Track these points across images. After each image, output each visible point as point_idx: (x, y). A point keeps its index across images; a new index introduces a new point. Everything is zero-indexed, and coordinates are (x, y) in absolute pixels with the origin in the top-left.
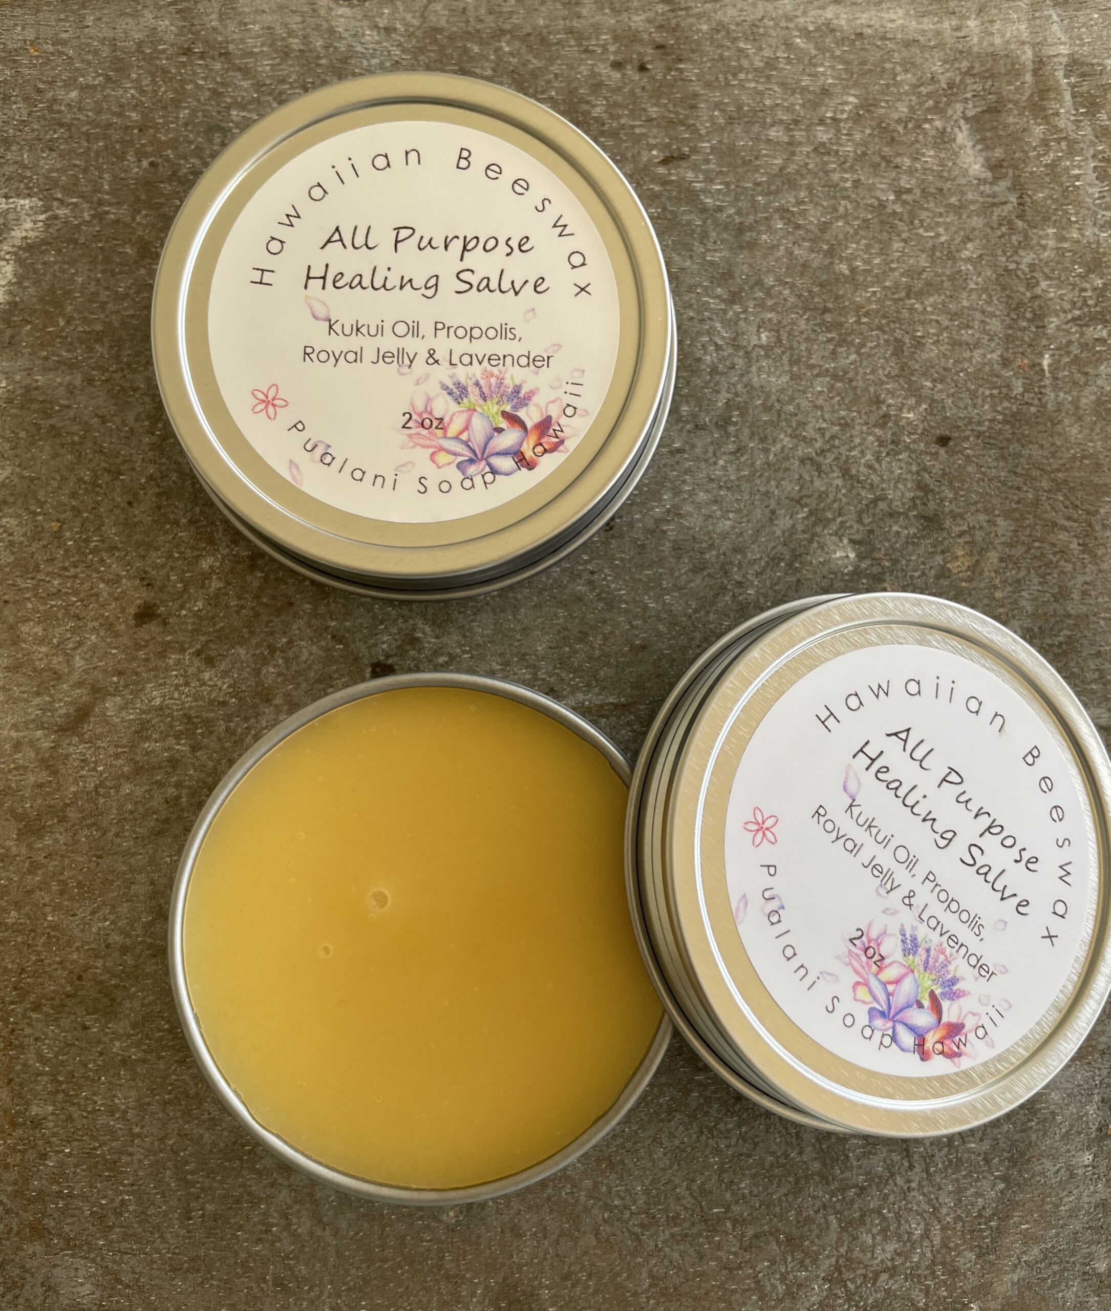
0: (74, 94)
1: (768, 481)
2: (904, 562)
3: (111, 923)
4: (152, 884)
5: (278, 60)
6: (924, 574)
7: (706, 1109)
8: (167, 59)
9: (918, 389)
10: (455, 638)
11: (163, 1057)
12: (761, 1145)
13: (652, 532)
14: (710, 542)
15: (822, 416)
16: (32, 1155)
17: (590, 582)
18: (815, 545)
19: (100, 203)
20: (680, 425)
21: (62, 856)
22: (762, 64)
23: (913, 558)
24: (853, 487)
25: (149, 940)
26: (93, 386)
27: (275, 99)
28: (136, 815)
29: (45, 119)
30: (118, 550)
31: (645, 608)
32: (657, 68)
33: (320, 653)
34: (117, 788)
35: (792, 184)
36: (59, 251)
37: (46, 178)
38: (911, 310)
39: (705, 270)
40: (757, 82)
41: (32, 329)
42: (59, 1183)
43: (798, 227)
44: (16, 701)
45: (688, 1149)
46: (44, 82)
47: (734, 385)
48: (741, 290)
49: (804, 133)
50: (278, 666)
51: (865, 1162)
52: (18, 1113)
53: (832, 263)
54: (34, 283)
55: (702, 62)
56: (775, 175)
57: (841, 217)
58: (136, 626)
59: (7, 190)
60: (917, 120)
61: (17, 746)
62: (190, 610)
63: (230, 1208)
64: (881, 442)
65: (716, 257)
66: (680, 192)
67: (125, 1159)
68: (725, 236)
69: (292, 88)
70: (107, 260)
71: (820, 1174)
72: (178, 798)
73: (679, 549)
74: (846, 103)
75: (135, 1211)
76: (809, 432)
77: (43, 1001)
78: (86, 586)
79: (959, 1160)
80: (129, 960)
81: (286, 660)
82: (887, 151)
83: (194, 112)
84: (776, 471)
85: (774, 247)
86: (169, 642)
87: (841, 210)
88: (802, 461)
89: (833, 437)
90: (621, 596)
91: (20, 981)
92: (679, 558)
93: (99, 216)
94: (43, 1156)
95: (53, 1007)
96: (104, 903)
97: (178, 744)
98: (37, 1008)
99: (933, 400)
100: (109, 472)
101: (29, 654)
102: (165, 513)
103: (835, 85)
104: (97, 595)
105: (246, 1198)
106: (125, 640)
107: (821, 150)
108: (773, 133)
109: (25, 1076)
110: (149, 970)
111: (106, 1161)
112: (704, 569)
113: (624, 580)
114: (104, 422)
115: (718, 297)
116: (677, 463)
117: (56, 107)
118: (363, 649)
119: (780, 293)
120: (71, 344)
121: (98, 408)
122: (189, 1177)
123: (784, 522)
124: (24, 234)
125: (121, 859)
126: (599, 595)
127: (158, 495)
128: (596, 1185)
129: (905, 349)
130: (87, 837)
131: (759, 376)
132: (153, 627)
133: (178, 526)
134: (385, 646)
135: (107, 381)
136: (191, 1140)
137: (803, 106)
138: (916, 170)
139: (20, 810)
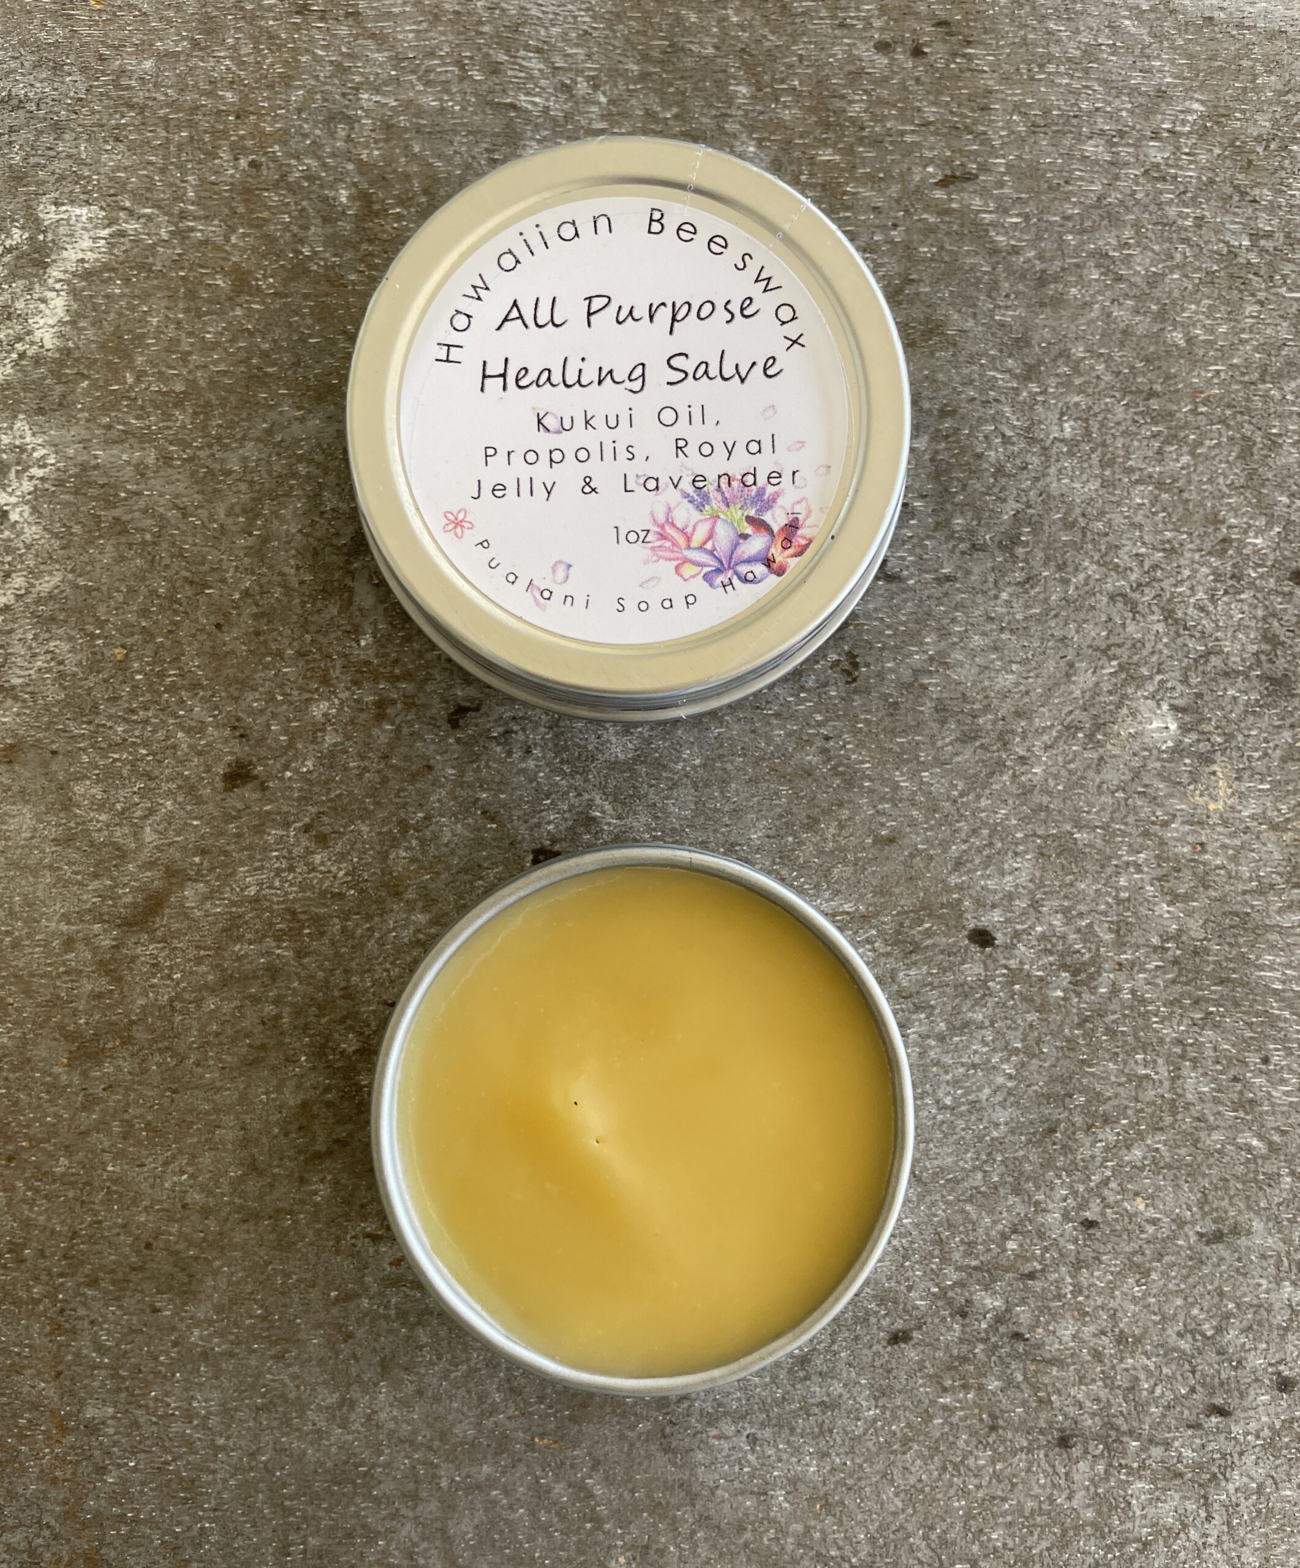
0: (148, 64)
1: (1066, 624)
2: (1240, 738)
3: (190, 1177)
4: (243, 1128)
5: (425, 25)
6: (1266, 754)
7: (951, 1439)
8: (275, 19)
9: (1270, 506)
10: (643, 819)
11: (255, 1351)
12: (1020, 1486)
13: (909, 687)
14: (985, 702)
15: (1141, 537)
16: (85, 1468)
17: (824, 751)
18: (1125, 711)
19: (183, 216)
20: (952, 543)
21: (127, 1089)
22: (1078, 53)
23: (1253, 733)
24: (1178, 635)
25: (237, 1201)
26: (171, 466)
27: (419, 79)
28: (222, 1037)
29: (109, 97)
30: (203, 688)
31: (896, 787)
32: (937, 52)
33: (466, 833)
34: (199, 1002)
35: (1113, 220)
36: (127, 281)
37: (111, 179)
38: (1266, 397)
39: (993, 334)
40: (1072, 77)
41: (89, 386)
42: (121, 1505)
43: (1119, 279)
44: (67, 884)
45: (927, 1489)
46: (108, 47)
47: (1026, 492)
48: (1040, 362)
49: (1131, 150)
50: (411, 849)
51: (1151, 1511)
52: (69, 1415)
53: (1162, 330)
54: (93, 324)
55: (998, 47)
56: (1092, 207)
57: (1177, 266)
58: (226, 790)
59: (57, 195)
60: (1282, 139)
61: (69, 943)
62: (296, 771)
63: (340, 1543)
64: (1218, 577)
65: (1008, 317)
66: (962, 225)
67: (204, 1478)
68: (1021, 287)
69: (445, 64)
70: (191, 295)
71: (1093, 1524)
72: (278, 1017)
73: (944, 710)
74: (1189, 111)
75: (218, 1542)
76: (1123, 559)
77: (101, 1274)
78: (161, 735)
79: (1270, 1511)
80: (213, 1226)
81: (422, 842)
82: (1241, 179)
83: (311, 92)
84: (1077, 610)
85: (1087, 305)
86: (268, 813)
87: (1178, 257)
88: (1112, 598)
89: (1155, 567)
90: (863, 771)
91: (72, 1247)
92: (943, 722)
93: (182, 235)
94: (102, 1470)
95: (113, 1282)
96: (180, 1152)
97: (278, 947)
98: (93, 1282)
99: (1289, 522)
100: (192, 583)
101: (84, 823)
102: (265, 642)
103: (1176, 86)
104: (174, 747)
105: (360, 1531)
106: (210, 807)
107: (1154, 173)
108: (1089, 148)
109: (79, 1369)
110: (238, 1238)
111: (182, 1479)
112: (974, 739)
113: (869, 750)
114: (185, 516)
115: (1009, 371)
116: (946, 594)
117: (124, 82)
118: (523, 830)
119: (1092, 368)
120: (142, 408)
121: (177, 496)
122: (287, 1503)
123: (1085, 679)
124: (80, 256)
125: (201, 1095)
126: (833, 768)
127: (255, 617)
128: (808, 1530)
129: (1255, 450)
130: (159, 1065)
131: (1059, 480)
132: (248, 792)
133: (282, 659)
134: (551, 827)
135: (190, 460)
136: (291, 1456)
137: (1131, 112)
138: (1280, 207)
139: (72, 1027)
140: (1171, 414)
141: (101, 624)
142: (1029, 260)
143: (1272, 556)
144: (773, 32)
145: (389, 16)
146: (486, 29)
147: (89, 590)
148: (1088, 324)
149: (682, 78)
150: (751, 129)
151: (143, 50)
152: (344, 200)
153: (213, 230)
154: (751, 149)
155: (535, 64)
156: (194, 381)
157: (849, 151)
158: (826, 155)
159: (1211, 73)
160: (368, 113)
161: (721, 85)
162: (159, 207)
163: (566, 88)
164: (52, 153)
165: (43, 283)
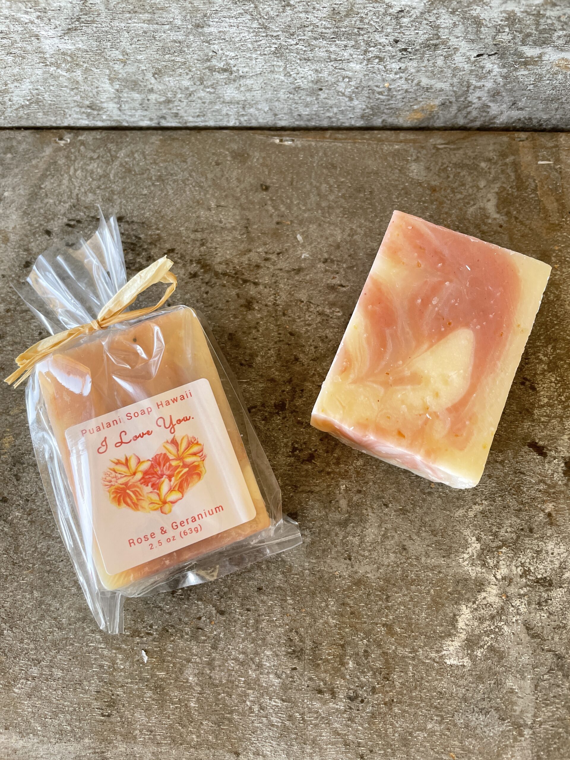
140: (42, 564)
141: (440, 496)
142: (89, 627)
143: (13, 508)
144: (179, 729)
145: (333, 744)
146: (294, 736)
147: (445, 509)
148: (69, 601)
149: (216, 711)
150: (191, 687)
151: (432, 733)
152: (351, 663)
153: (401, 651)
154: (191, 678)
155: (274, 719)
156: (407, 589)
157: (152, 676)
158: (162, 674)
159: (8, 705)
160: (341, 701)
161: (202, 707)
162: (423, 662)
163: (262, 708)
164: (467, 688)
165: (467, 632)
